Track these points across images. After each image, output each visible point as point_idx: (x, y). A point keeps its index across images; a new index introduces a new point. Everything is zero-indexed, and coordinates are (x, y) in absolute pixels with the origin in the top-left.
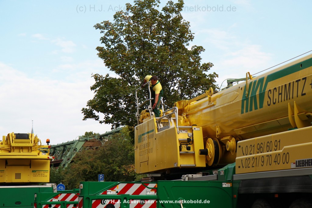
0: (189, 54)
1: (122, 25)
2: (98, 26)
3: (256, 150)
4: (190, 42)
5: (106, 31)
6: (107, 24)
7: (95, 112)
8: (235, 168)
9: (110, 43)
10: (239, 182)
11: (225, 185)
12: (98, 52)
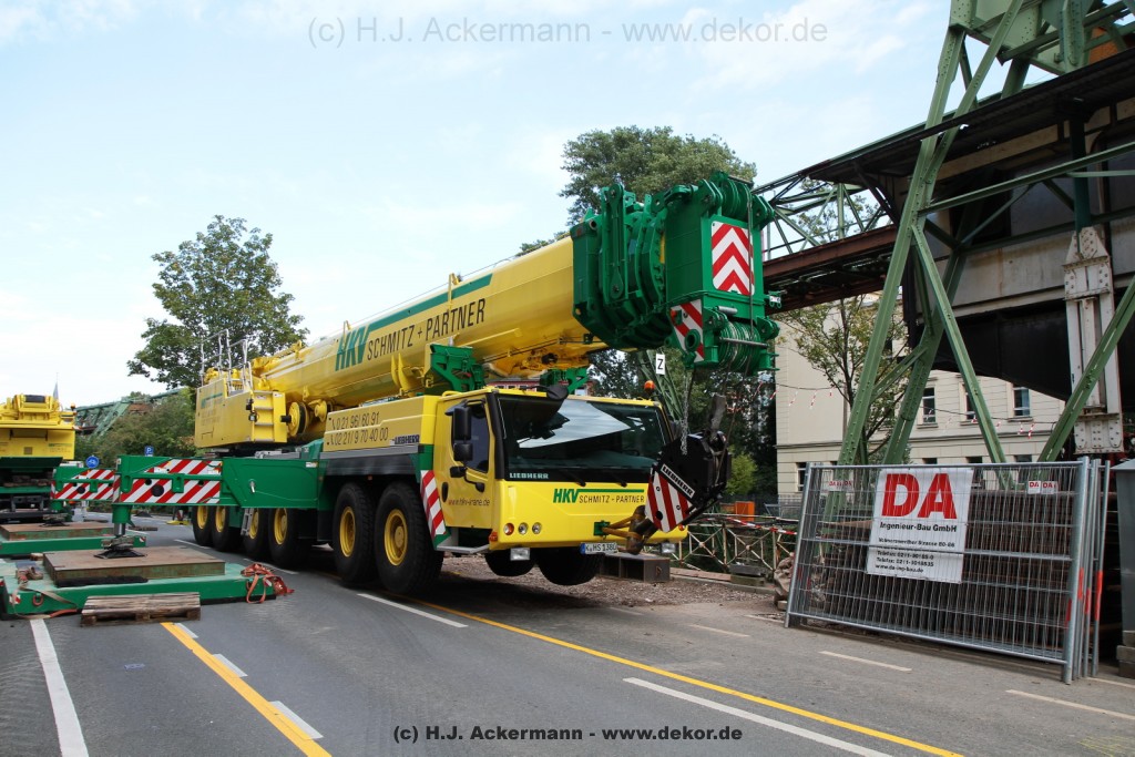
0: (274, 302)
1: (189, 259)
2: (157, 258)
3: (350, 424)
4: (276, 288)
5: (167, 264)
6: (169, 256)
7: (145, 367)
8: (322, 445)
9: (172, 280)
10: (326, 461)
11: (309, 465)
12: (155, 290)
